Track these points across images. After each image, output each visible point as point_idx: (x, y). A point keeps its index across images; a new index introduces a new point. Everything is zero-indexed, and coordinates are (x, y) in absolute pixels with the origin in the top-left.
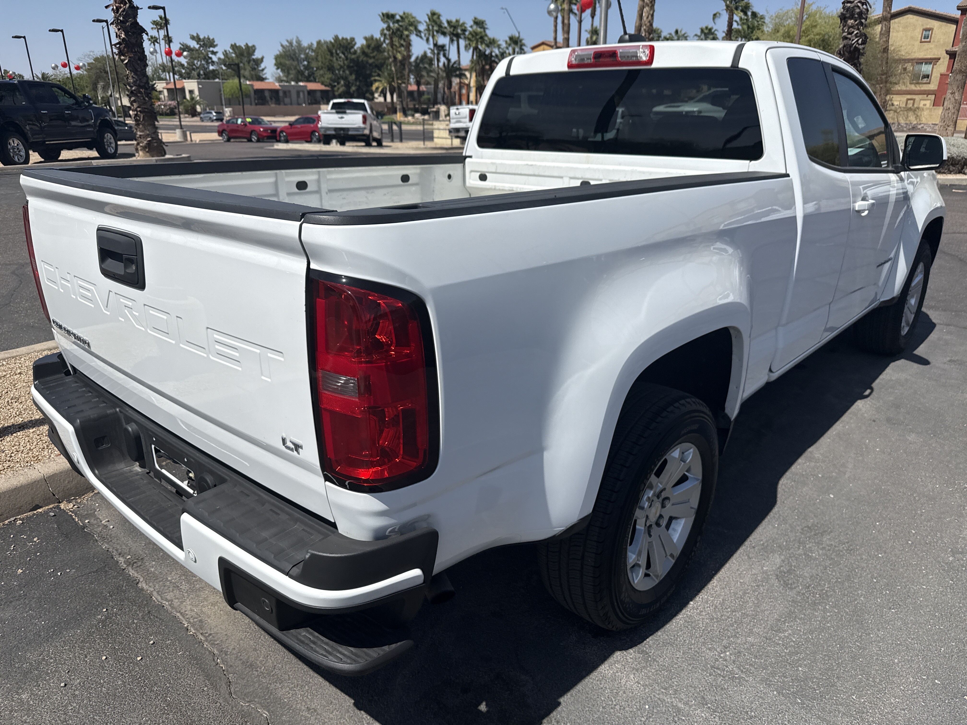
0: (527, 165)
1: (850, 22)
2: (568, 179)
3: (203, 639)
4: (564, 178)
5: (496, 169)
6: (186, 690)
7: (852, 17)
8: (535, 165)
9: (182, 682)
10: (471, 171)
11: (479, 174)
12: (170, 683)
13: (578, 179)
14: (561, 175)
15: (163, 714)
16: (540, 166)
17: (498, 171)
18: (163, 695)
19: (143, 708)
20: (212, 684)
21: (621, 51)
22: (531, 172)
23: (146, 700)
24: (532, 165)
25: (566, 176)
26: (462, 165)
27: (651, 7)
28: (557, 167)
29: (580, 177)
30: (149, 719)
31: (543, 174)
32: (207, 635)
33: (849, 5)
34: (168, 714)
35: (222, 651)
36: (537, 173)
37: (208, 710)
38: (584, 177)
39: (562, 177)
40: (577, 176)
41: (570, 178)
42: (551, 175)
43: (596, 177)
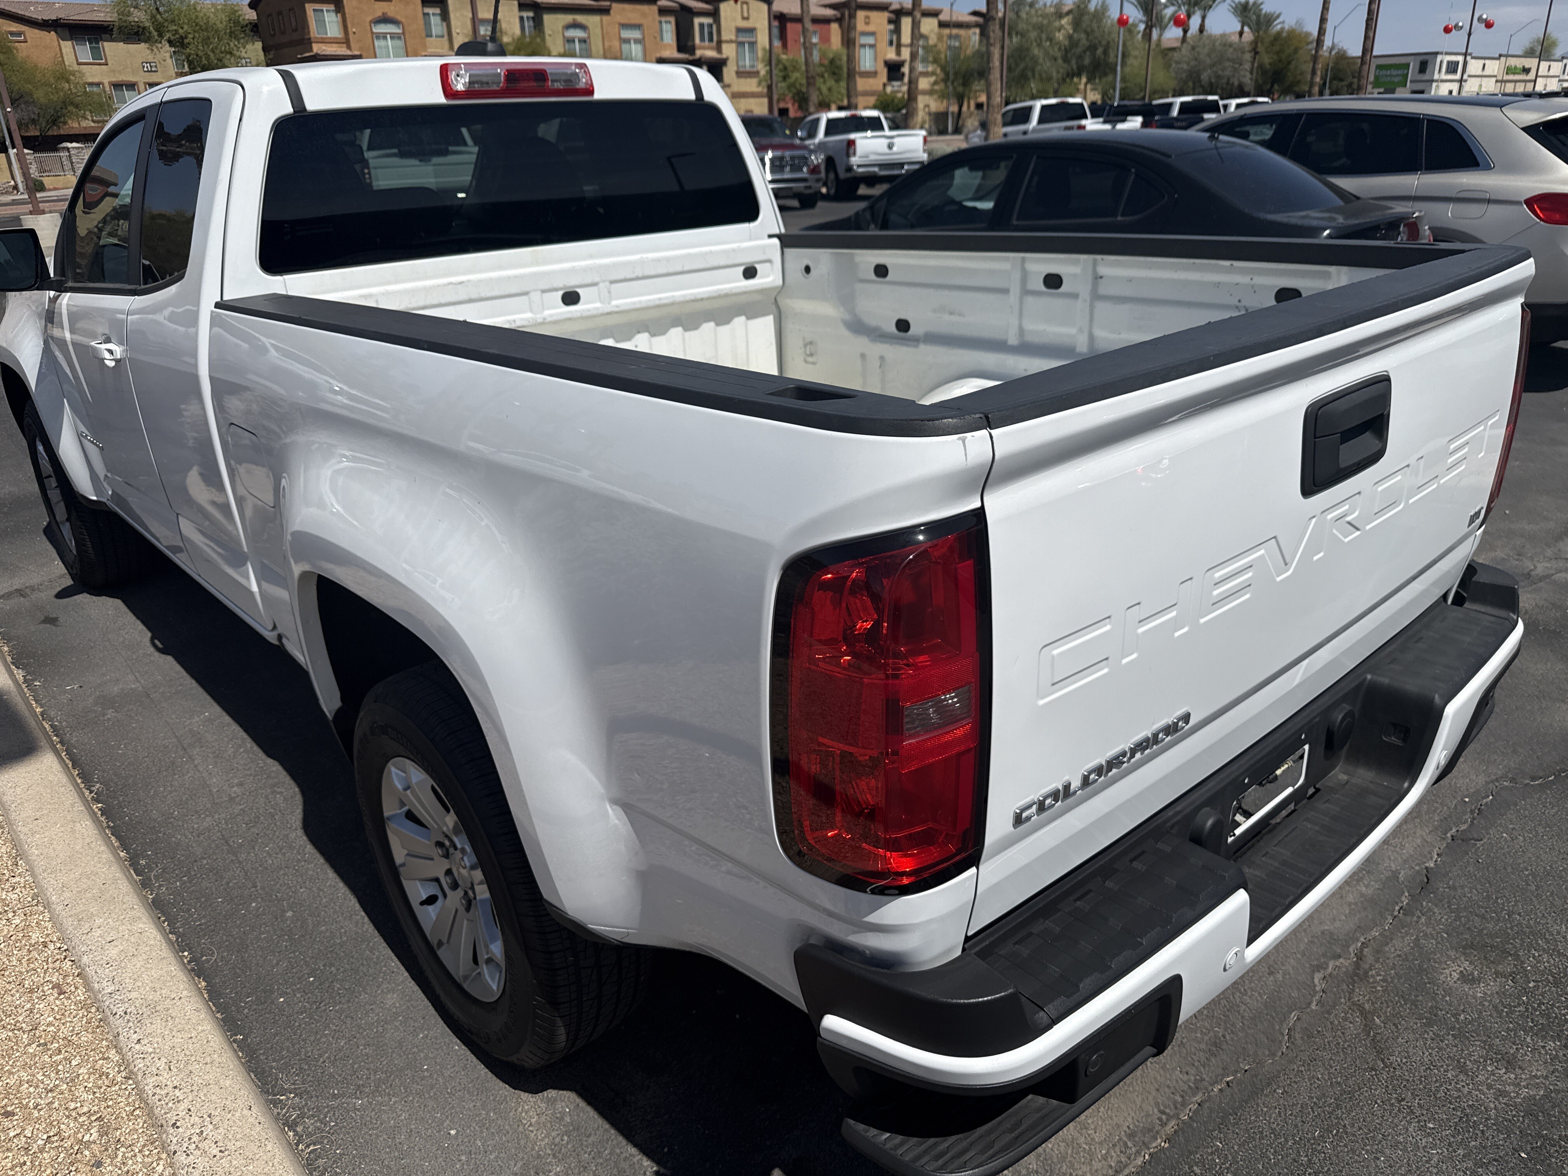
0: (451, 283)
2: (539, 293)
3: (1173, 1123)
4: (532, 294)
6: (1291, 1115)
8: (469, 281)
9: (1278, 1124)
12: (1287, 1141)
13: (556, 290)
14: (525, 289)
15: (1346, 1133)
16: (479, 281)
18: (1312, 1145)
19: (1347, 1164)
20: (1269, 1084)
22: (463, 297)
23: (1331, 1164)
24: (461, 283)
25: (535, 290)
28: (516, 277)
29: (561, 285)
30: (1363, 1149)
31: (489, 295)
32: (1164, 1117)
34: (1345, 1126)
35: (1197, 1088)
37: (1318, 1079)
38: (568, 284)
39: (526, 293)
40: (555, 286)
41: (543, 291)
42: (507, 293)
43: (588, 280)
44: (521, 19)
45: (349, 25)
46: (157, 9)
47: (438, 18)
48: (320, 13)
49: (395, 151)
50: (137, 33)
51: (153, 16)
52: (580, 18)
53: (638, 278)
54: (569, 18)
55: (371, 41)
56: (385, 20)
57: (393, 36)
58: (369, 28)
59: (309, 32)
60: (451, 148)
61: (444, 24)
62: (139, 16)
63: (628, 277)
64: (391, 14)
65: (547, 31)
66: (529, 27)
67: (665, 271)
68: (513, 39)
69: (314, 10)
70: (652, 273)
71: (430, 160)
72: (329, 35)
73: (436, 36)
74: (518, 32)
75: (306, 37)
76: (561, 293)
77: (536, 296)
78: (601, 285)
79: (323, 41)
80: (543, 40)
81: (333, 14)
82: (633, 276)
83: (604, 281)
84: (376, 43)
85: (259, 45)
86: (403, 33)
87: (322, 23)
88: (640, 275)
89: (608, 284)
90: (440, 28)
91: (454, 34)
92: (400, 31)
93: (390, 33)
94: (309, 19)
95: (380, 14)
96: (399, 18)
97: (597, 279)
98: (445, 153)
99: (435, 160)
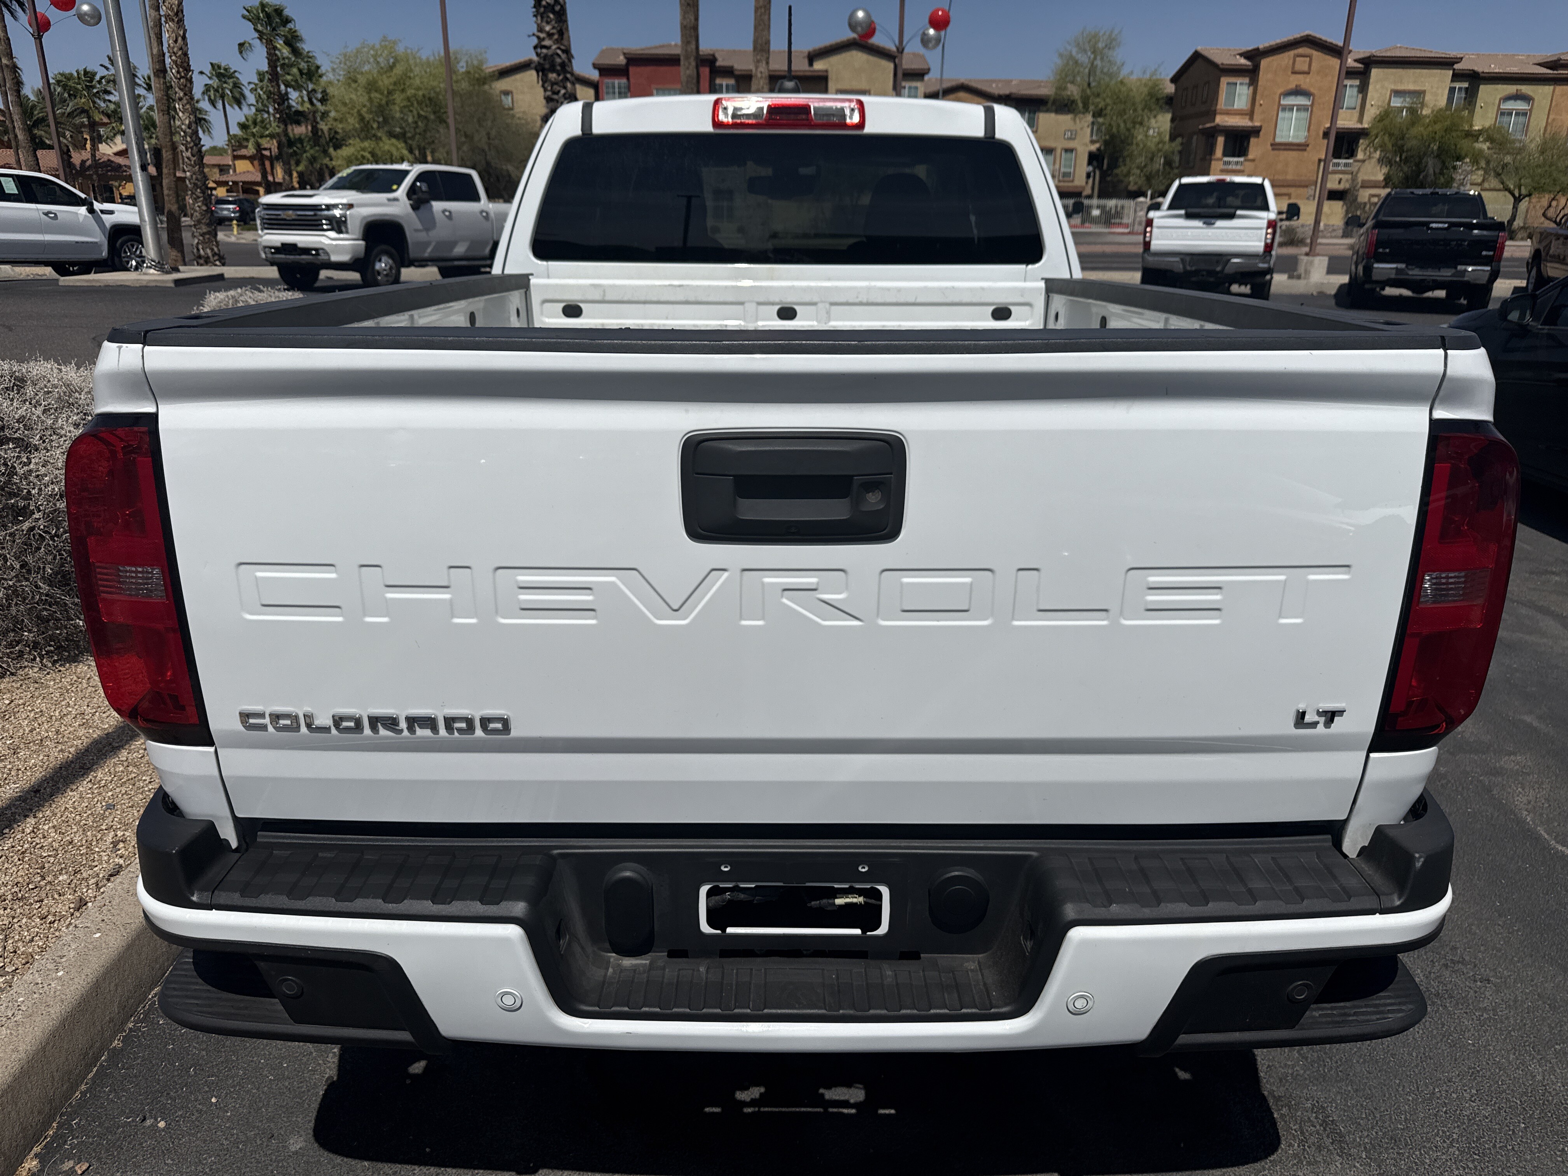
0: (671, 285)
1: (552, 76)
2: (754, 305)
4: (746, 305)
5: (604, 295)
7: (553, 69)
8: (688, 286)
10: (545, 301)
11: (562, 305)
13: (773, 304)
14: (741, 299)
16: (698, 287)
17: (607, 298)
21: (816, 105)
24: (680, 286)
25: (751, 302)
26: (523, 291)
27: (178, 22)
29: (777, 300)
31: (706, 299)
33: (544, 51)
36: (692, 299)
38: (784, 300)
39: (742, 303)
40: (771, 300)
41: (759, 304)
42: (722, 300)
43: (807, 299)
44: (1452, 90)
45: (1258, 98)
46: (1089, 85)
47: (1355, 90)
48: (1233, 87)
49: (1182, 212)
50: (1066, 105)
51: (1083, 91)
52: (1525, 89)
53: (861, 304)
54: (1511, 89)
55: (1275, 113)
56: (1297, 92)
57: (1300, 108)
58: (1277, 100)
59: (1217, 104)
60: (1239, 212)
61: (1360, 96)
62: (1073, 91)
63: (851, 301)
64: (1304, 86)
65: (1480, 103)
66: (1459, 98)
67: (894, 300)
68: (1433, 111)
69: (1228, 84)
70: (879, 300)
71: (1214, 224)
72: (1235, 107)
73: (1347, 108)
74: (1443, 102)
75: (1213, 109)
76: (777, 307)
77: (751, 307)
78: (820, 305)
79: (1228, 113)
80: (1472, 112)
81: (1245, 88)
82: (857, 301)
83: (822, 302)
84: (1281, 114)
85: (1169, 116)
86: (1312, 105)
87: (1231, 96)
88: (865, 301)
89: (828, 306)
90: (1354, 100)
91: (1368, 106)
92: (1309, 103)
93: (1297, 105)
94: (1220, 92)
95: (1294, 86)
96: (1312, 90)
97: (815, 300)
98: (1231, 216)
99: (1220, 223)
